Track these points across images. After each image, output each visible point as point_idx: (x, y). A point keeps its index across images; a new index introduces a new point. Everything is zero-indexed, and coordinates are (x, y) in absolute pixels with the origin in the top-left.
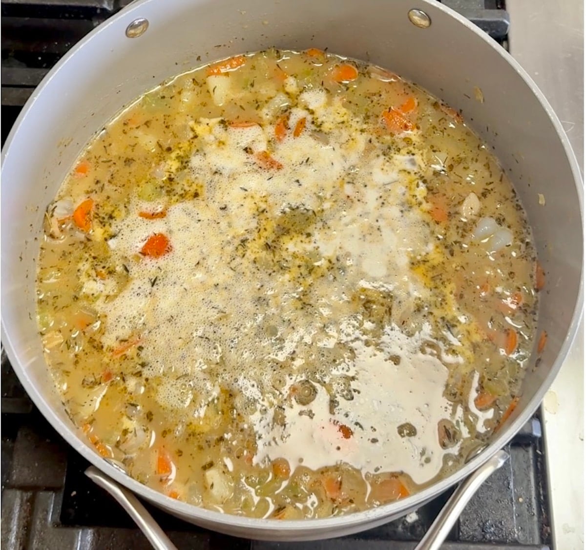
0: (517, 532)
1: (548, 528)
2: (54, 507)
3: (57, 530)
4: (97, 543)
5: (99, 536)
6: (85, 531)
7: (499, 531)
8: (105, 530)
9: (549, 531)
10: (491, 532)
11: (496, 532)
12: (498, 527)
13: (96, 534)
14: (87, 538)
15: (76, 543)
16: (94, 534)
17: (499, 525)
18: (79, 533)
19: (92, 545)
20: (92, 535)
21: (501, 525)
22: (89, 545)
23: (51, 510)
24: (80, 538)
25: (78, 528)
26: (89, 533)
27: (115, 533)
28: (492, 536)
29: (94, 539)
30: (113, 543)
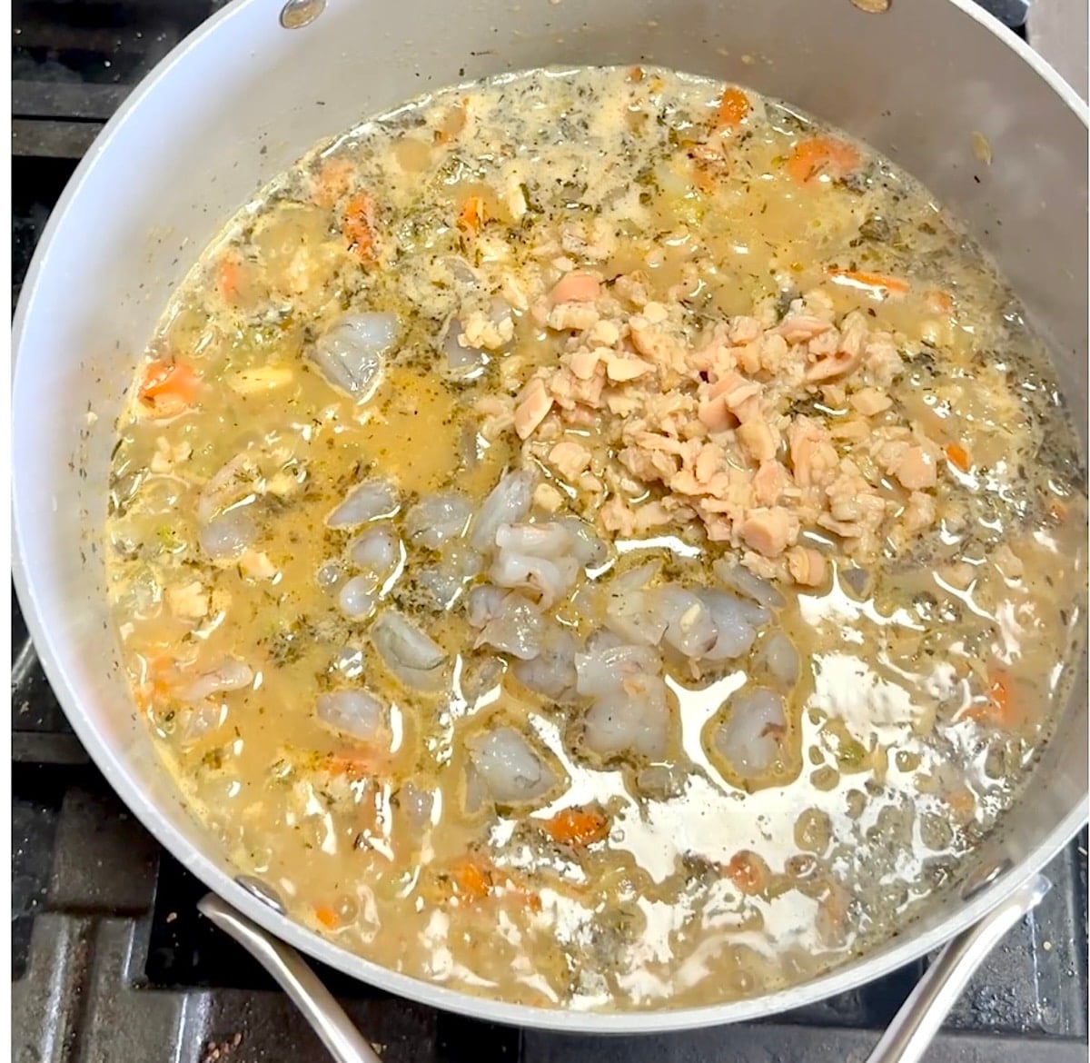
0: (1040, 1009)
2: (133, 948)
3: (139, 995)
4: (217, 1019)
5: (222, 1006)
6: (195, 995)
7: (1006, 1007)
8: (234, 995)
10: (990, 1009)
11: (1001, 1008)
12: (1004, 998)
13: (215, 1002)
14: (198, 1009)
15: (176, 1023)
16: (212, 1001)
17: (1006, 995)
18: (182, 1000)
19: (208, 1022)
20: (208, 1004)
21: (1010, 994)
22: (201, 1023)
23: (129, 956)
24: (184, 1012)
25: (182, 991)
26: (202, 1001)
27: (252, 999)
28: (993, 1016)
29: (211, 1012)
30: (248, 1020)
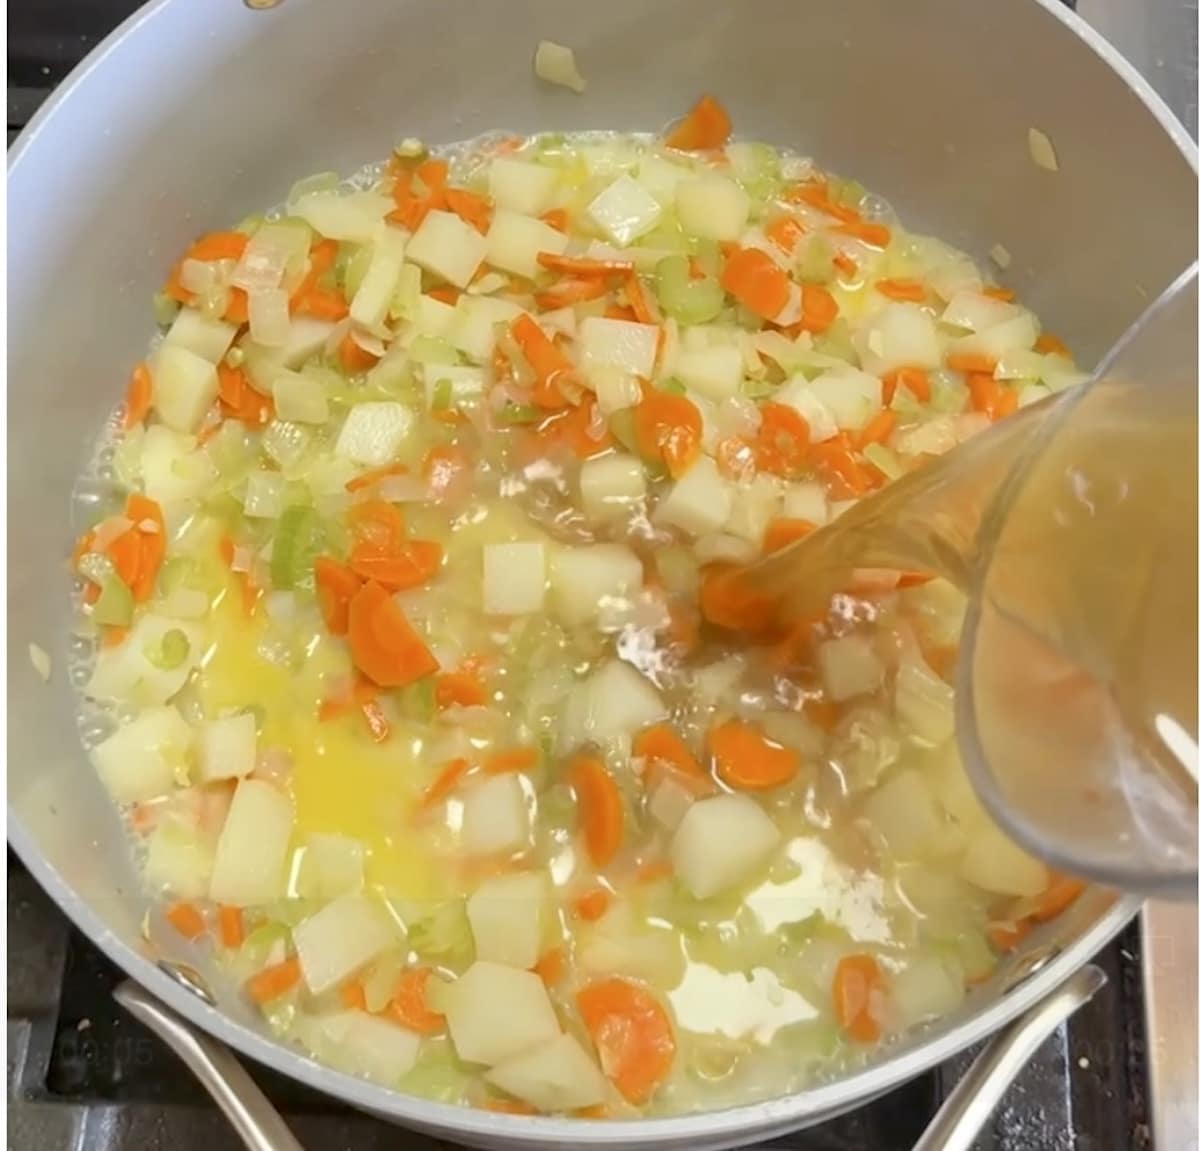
0: (1073, 1136)
1: (1145, 1129)
2: (29, 1053)
3: (34, 1106)
4: (124, 1139)
5: (130, 1122)
6: (98, 1110)
7: (1032, 1132)
8: (146, 1110)
9: (1146, 1134)
10: (1014, 1135)
11: (1026, 1134)
12: (1031, 1123)
13: (123, 1119)
14: (102, 1126)
15: (75, 1138)
16: (118, 1117)
17: (1033, 1119)
18: (82, 1114)
19: (113, 1141)
20: (115, 1120)
21: (1038, 1118)
22: (105, 1142)
23: (23, 1061)
24: (83, 1126)
25: (82, 1103)
26: (107, 1115)
27: (166, 1114)
28: (1018, 1143)
29: (117, 1130)
30: (159, 1138)
